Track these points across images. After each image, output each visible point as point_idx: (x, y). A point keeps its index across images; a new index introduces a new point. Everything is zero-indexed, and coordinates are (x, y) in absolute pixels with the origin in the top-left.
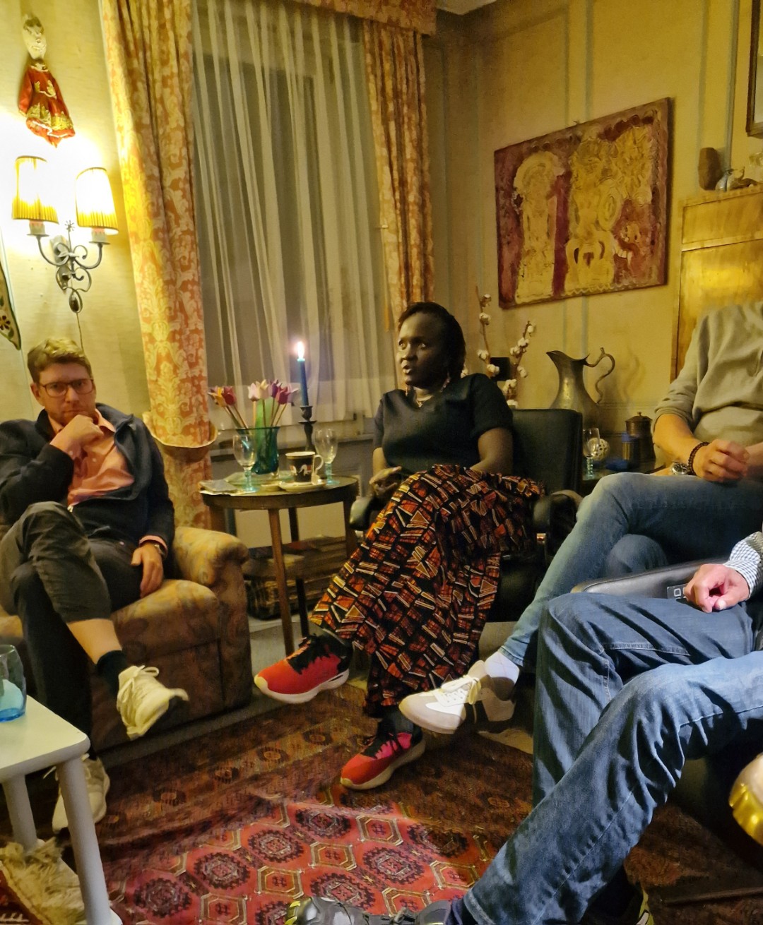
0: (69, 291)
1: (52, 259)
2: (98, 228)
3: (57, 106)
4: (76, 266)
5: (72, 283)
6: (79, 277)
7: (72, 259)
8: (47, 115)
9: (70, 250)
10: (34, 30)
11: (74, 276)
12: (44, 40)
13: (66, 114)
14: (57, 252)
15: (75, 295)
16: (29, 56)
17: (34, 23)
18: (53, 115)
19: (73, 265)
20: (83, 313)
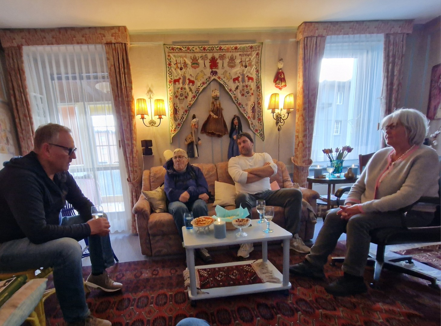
0: (278, 126)
1: (275, 118)
2: (288, 109)
3: (283, 80)
4: (281, 119)
5: (280, 124)
6: (281, 122)
7: (281, 118)
8: (280, 83)
9: (280, 116)
10: (281, 62)
11: (280, 122)
12: (283, 64)
13: (285, 81)
14: (277, 116)
15: (280, 127)
16: (278, 68)
17: (281, 60)
18: (282, 82)
19: (280, 119)
20: (281, 132)
